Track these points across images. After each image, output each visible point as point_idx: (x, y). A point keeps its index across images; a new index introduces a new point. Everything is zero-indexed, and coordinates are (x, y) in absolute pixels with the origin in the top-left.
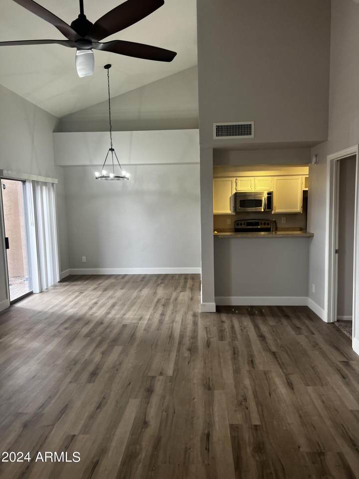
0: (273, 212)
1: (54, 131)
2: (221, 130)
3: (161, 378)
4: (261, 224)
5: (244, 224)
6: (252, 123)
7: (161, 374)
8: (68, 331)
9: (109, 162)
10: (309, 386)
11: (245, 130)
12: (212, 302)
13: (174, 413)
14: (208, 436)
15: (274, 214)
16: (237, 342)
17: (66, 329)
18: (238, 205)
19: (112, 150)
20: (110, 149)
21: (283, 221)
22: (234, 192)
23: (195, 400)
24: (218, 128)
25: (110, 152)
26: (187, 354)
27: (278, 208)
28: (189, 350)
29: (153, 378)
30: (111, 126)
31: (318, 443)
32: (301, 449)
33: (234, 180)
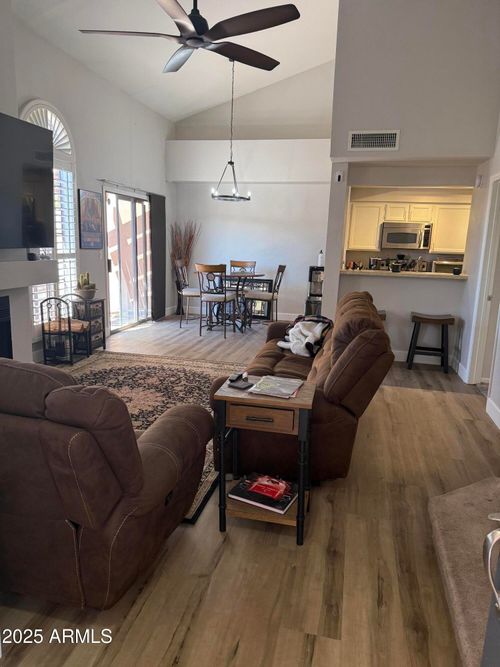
0: (431, 251)
1: (167, 139)
2: (357, 140)
6: (397, 132)
11: (387, 140)
15: (432, 254)
18: (385, 238)
19: (231, 163)
22: (381, 222)
24: (355, 137)
25: (229, 165)
27: (437, 246)
30: (232, 133)
33: (383, 205)
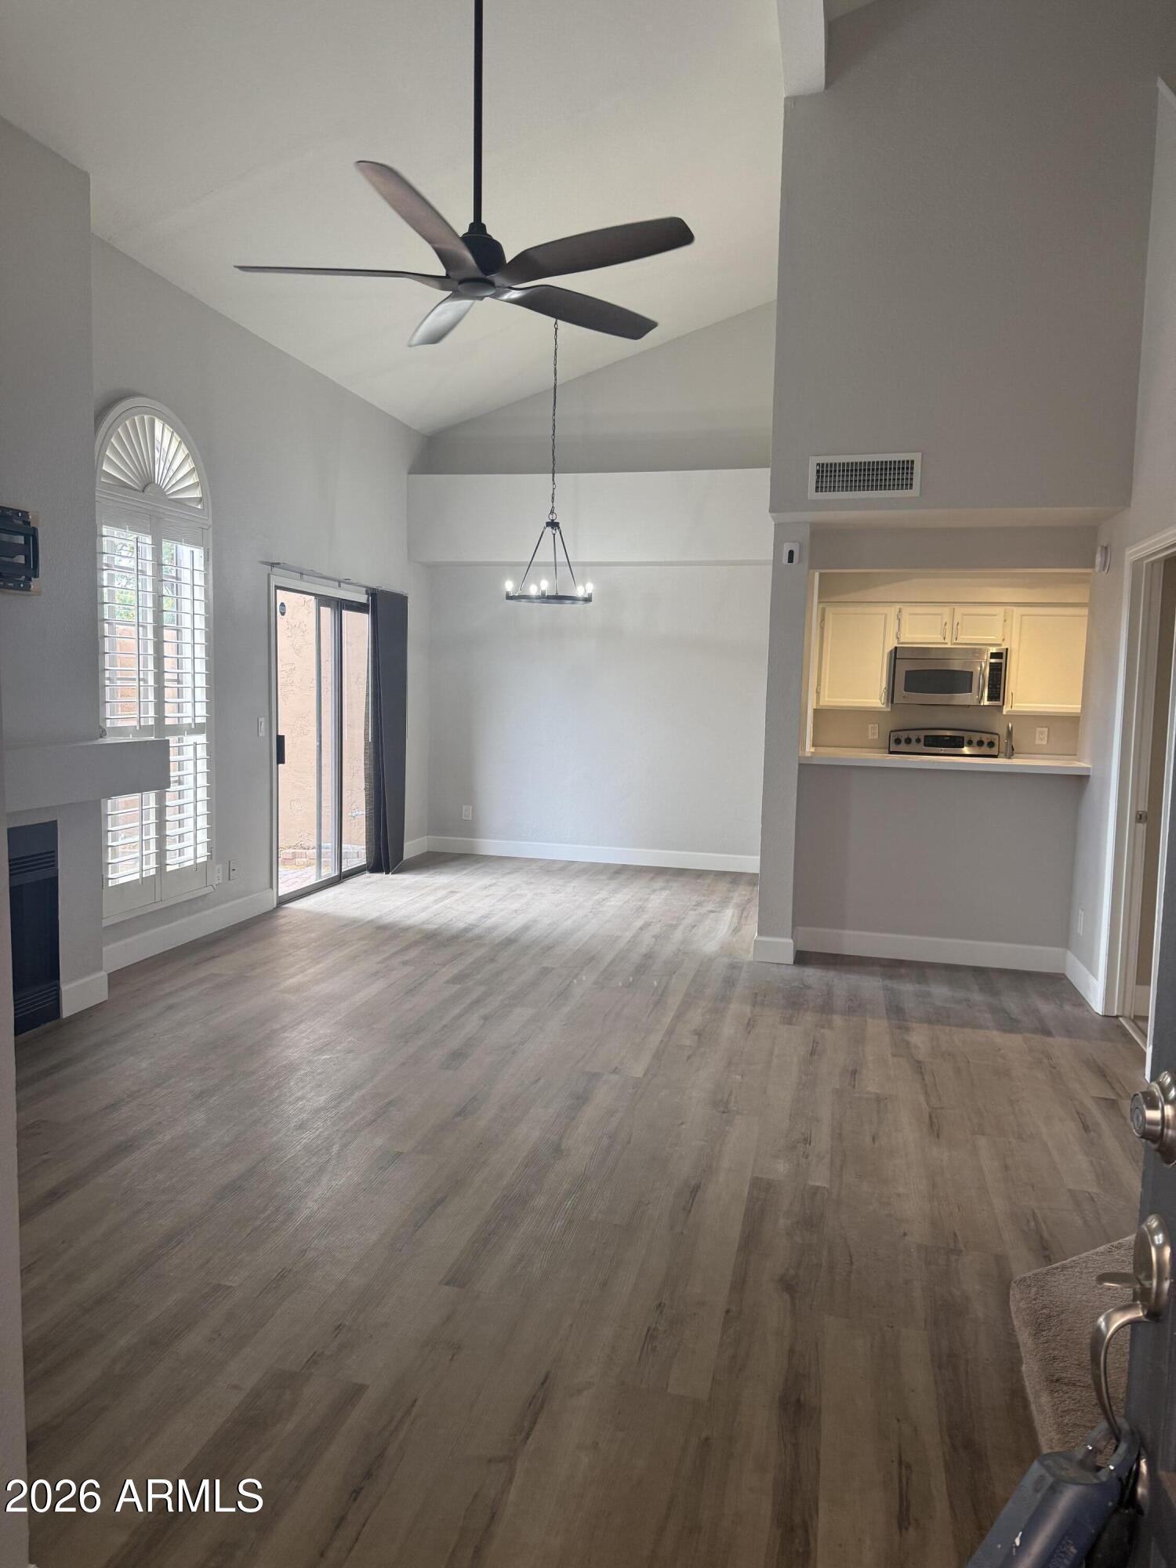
0: (1006, 709)
1: (413, 470)
2: (830, 476)
3: (614, 1078)
4: (970, 743)
5: (918, 741)
6: (916, 457)
7: (615, 1071)
8: (408, 969)
9: (545, 555)
10: (983, 1134)
11: (894, 475)
12: (786, 937)
13: (629, 1142)
14: (695, 1190)
15: (1009, 716)
16: (827, 1032)
17: (405, 963)
18: (900, 683)
19: (553, 524)
20: (548, 524)
21: (1041, 737)
22: (892, 644)
23: (684, 1126)
24: (823, 471)
25: (549, 529)
26: (689, 1041)
27: (1018, 699)
28: (698, 1034)
29: (595, 1076)
31: (955, 1235)
32: (907, 1238)
33: (892, 611)
